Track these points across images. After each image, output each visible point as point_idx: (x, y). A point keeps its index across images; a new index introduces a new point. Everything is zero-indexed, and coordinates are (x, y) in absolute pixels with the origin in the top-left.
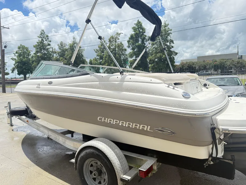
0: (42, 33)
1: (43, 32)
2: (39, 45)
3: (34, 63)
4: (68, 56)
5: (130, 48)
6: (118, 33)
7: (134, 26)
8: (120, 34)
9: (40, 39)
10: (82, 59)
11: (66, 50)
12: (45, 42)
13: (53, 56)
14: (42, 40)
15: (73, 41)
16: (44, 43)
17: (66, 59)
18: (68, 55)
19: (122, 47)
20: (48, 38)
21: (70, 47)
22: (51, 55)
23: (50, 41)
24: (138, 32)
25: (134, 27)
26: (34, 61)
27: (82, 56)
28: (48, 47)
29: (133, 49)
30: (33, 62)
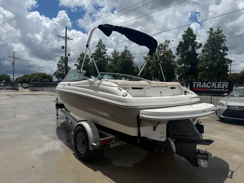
0: (99, 43)
1: (101, 42)
2: (96, 53)
3: (92, 68)
4: (120, 63)
5: (179, 56)
6: (167, 41)
7: (184, 33)
8: (169, 41)
9: (98, 48)
10: (132, 66)
11: (119, 57)
12: (102, 51)
13: (108, 63)
14: (100, 49)
15: (125, 50)
16: (101, 51)
17: (118, 66)
18: (120, 62)
19: (171, 54)
20: (105, 47)
21: (122, 55)
22: (105, 62)
23: (106, 50)
24: (187, 39)
25: (184, 35)
26: (92, 67)
27: (132, 63)
28: (104, 55)
29: (182, 56)
30: (91, 68)
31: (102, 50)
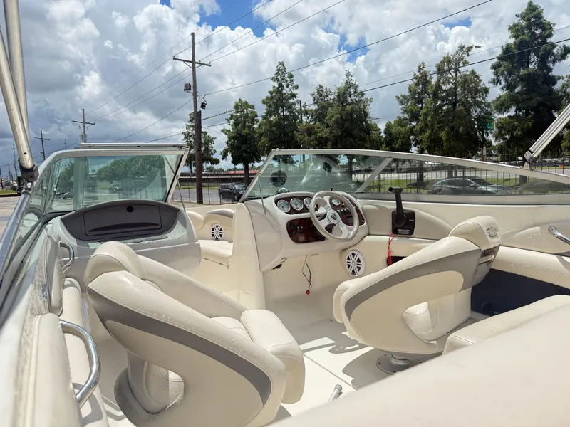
0: (279, 70)
1: (282, 68)
2: (272, 99)
3: (262, 138)
4: (333, 119)
5: (499, 86)
6: (464, 47)
7: (517, 20)
8: (469, 49)
10: (366, 123)
11: (330, 105)
12: (286, 90)
13: (301, 121)
14: (280, 85)
15: (347, 82)
16: (284, 91)
17: (327, 126)
18: (333, 117)
19: (477, 84)
20: (292, 80)
21: (339, 96)
22: (296, 118)
23: (297, 87)
24: (526, 38)
25: (515, 26)
26: (263, 134)
27: (366, 115)
28: (291, 101)
29: (509, 87)
30: (260, 137)
31: (285, 87)
